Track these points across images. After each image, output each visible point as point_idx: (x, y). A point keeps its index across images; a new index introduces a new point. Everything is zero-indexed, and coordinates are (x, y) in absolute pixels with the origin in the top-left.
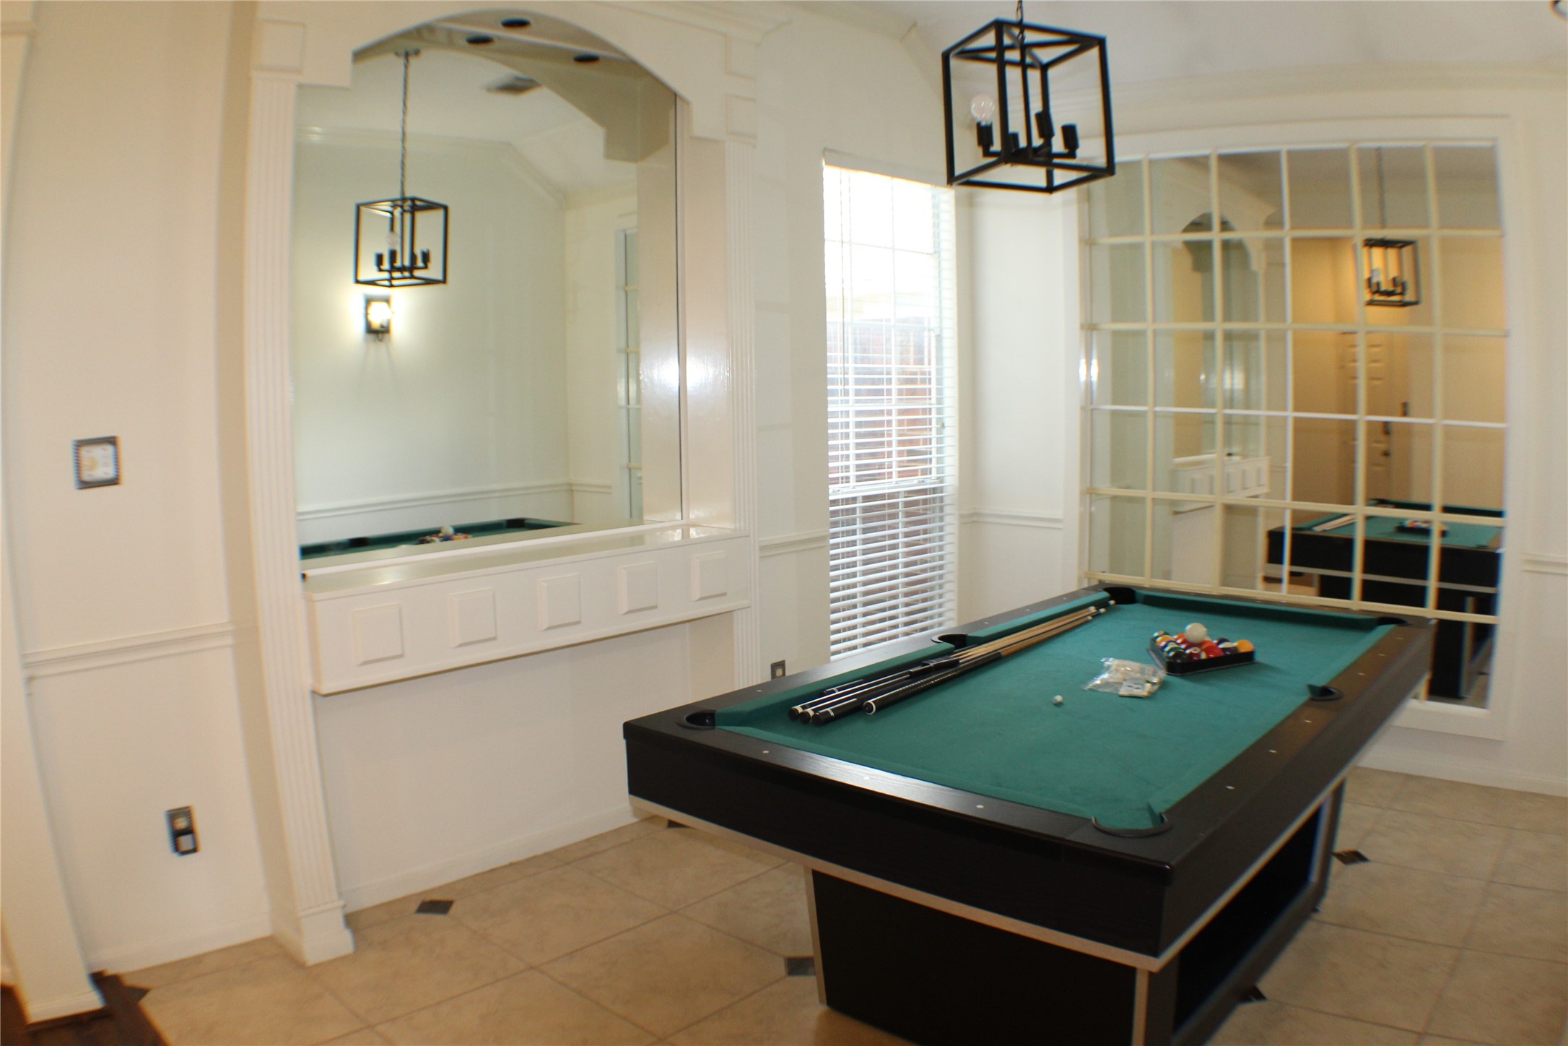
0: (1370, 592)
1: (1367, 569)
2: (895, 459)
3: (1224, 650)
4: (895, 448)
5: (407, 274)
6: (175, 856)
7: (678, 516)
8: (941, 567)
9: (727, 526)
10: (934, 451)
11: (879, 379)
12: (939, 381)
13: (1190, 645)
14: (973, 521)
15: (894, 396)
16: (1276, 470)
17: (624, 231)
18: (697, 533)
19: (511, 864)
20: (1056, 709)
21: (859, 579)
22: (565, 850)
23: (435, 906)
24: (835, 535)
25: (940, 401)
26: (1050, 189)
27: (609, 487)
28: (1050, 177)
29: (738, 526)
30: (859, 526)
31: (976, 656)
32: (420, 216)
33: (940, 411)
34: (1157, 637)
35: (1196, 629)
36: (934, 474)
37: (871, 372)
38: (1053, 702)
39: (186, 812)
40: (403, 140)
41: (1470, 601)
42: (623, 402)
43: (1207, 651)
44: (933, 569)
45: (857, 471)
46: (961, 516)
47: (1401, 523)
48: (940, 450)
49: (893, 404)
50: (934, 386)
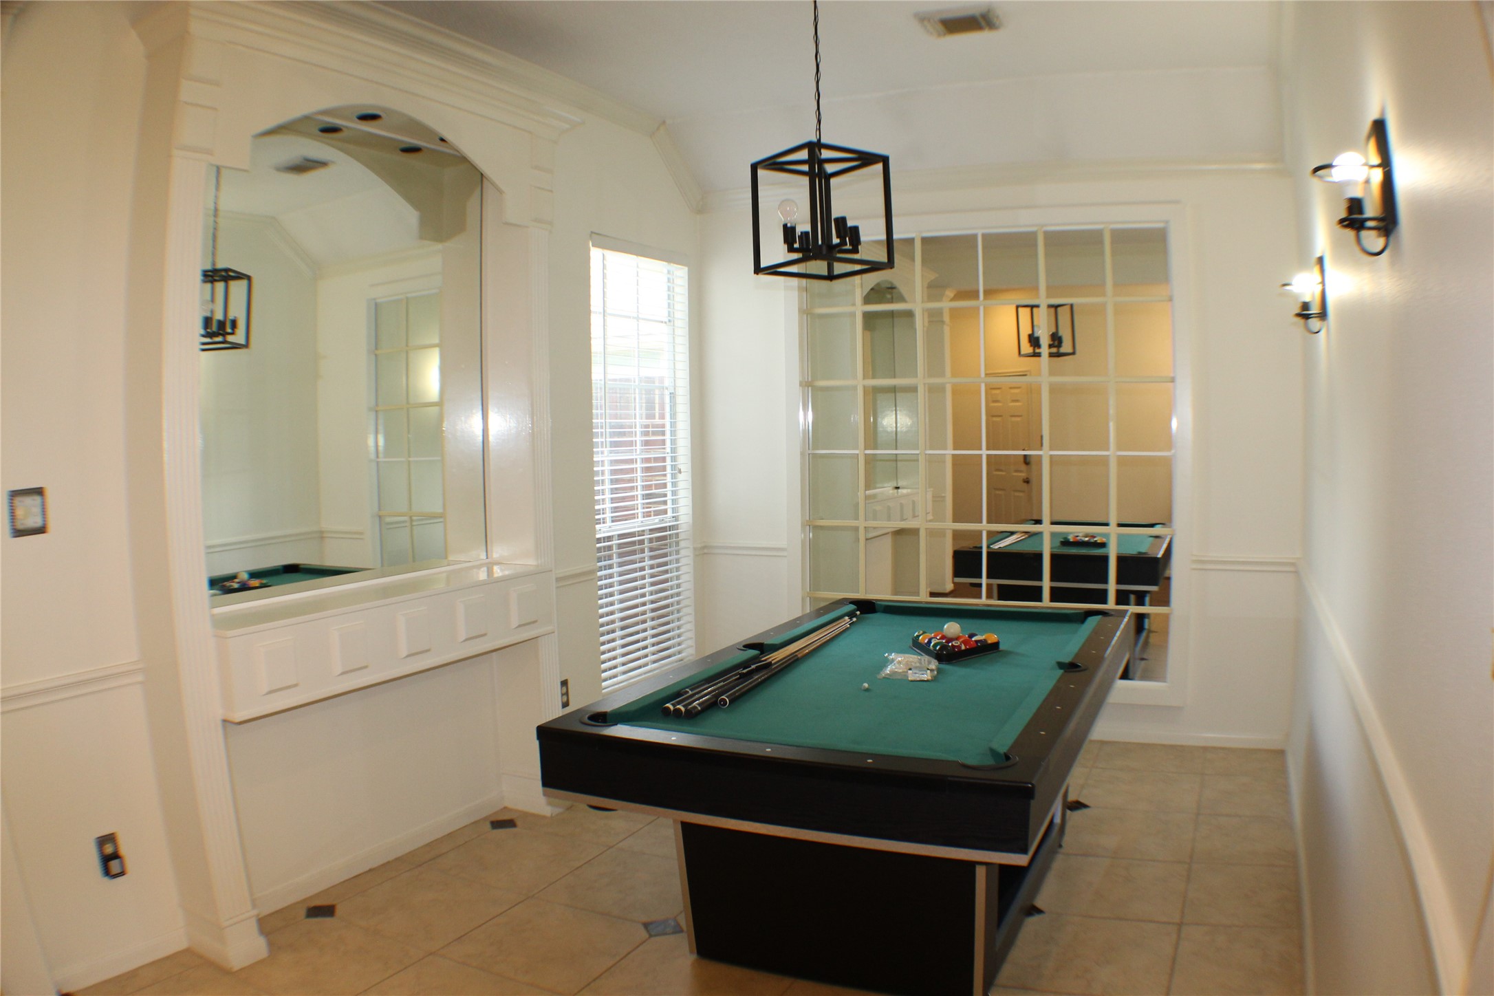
0: (1056, 595)
1: (1053, 579)
2: (640, 501)
3: (977, 642)
4: (640, 492)
5: (220, 339)
6: (106, 879)
7: (483, 556)
8: (678, 594)
9: (531, 562)
10: (669, 494)
11: (629, 432)
12: (673, 433)
13: (950, 640)
14: (704, 553)
15: (639, 447)
16: (938, 499)
17: (375, 299)
18: (502, 570)
19: (370, 870)
20: (867, 694)
21: (617, 606)
22: (412, 854)
23: (320, 911)
24: (600, 569)
25: (674, 450)
26: (831, 277)
27: (361, 533)
28: (830, 268)
29: (539, 562)
30: (615, 560)
31: (778, 659)
32: (232, 284)
33: (674, 459)
34: (918, 636)
35: (952, 628)
36: (670, 514)
37: (622, 427)
38: (863, 688)
39: (110, 838)
40: (216, 215)
41: (1132, 597)
42: (373, 456)
43: (965, 642)
44: (672, 596)
45: (612, 513)
46: (695, 549)
47: (1065, 538)
48: (674, 493)
49: (638, 453)
50: (668, 437)
